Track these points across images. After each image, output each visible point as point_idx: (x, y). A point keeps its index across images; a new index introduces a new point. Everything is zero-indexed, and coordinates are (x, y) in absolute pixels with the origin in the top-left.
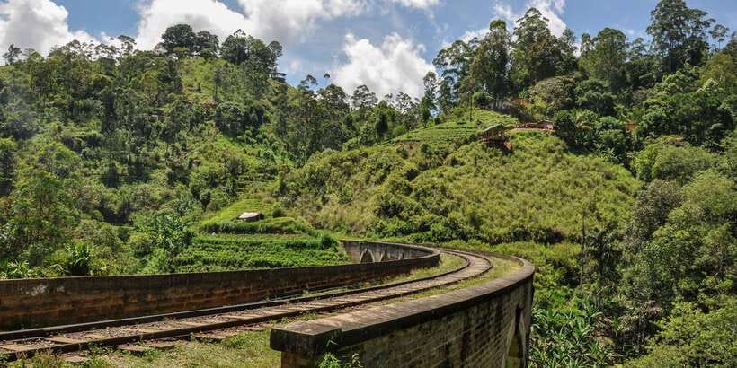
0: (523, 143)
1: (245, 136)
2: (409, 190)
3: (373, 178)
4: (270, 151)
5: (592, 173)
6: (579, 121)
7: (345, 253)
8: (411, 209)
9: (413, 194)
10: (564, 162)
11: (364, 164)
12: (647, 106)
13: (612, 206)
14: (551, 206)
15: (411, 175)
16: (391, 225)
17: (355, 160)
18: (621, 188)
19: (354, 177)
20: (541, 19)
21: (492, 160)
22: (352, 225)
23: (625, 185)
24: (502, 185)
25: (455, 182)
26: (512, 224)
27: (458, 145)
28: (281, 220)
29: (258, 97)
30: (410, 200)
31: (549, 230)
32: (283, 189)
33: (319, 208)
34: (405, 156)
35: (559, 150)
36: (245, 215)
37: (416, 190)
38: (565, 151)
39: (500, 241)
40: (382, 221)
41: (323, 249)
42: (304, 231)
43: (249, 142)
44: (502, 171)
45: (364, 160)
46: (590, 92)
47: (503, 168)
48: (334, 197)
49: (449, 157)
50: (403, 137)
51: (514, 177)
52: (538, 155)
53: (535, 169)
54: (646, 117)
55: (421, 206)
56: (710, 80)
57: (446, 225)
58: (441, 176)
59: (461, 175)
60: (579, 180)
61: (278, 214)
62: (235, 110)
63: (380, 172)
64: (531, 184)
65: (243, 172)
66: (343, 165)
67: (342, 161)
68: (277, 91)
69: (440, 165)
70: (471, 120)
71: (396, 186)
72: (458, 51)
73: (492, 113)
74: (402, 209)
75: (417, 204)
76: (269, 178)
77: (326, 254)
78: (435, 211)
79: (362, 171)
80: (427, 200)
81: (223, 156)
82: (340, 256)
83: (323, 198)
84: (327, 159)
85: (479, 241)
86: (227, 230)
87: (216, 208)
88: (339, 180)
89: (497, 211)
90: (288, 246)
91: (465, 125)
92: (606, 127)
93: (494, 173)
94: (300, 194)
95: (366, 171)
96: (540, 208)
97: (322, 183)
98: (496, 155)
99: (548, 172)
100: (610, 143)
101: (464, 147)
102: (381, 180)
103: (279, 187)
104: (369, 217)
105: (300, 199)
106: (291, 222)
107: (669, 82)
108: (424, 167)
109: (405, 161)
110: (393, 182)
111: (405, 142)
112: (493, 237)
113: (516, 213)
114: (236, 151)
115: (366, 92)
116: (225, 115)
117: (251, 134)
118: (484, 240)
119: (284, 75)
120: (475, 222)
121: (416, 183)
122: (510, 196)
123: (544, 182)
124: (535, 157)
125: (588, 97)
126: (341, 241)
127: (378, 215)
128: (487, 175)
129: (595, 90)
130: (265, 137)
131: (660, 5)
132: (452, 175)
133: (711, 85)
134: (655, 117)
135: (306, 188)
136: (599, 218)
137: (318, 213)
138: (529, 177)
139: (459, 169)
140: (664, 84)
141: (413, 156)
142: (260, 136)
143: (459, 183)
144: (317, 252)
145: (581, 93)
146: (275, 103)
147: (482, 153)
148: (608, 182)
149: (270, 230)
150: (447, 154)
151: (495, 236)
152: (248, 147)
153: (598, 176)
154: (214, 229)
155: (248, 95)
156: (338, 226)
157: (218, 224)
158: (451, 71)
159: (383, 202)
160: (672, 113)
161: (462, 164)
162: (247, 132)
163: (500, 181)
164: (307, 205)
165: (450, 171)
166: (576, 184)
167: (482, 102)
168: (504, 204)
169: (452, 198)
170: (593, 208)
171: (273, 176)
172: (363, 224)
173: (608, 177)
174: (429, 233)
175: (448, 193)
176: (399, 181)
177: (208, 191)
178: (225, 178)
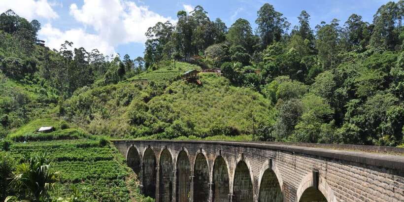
0: (207, 81)
1: (25, 80)
2: (147, 109)
3: (122, 103)
4: (43, 89)
5: (246, 96)
6: (235, 68)
7: (115, 148)
8: (151, 120)
9: (150, 111)
10: (230, 90)
11: (115, 94)
12: (265, 60)
13: (260, 114)
14: (229, 115)
15: (146, 100)
16: (141, 129)
17: (108, 92)
18: (262, 104)
19: (109, 102)
20: (203, 12)
21: (192, 90)
22: (114, 131)
23: (264, 103)
24: (201, 104)
25: (174, 103)
26: (211, 126)
27: (171, 82)
28: (68, 130)
29: (29, 55)
30: (148, 114)
31: (231, 128)
32: (62, 112)
33: (89, 122)
34: (141, 89)
35: (227, 84)
36: (42, 129)
37: (151, 109)
38: (230, 85)
39: (206, 136)
40: (134, 128)
41: (101, 147)
42: (85, 136)
43: (28, 83)
44: (199, 96)
45: (114, 92)
46: (237, 52)
47: (199, 94)
48: (98, 115)
49: (167, 89)
50: (136, 77)
51: (206, 100)
52: (216, 87)
53: (216, 94)
54: (265, 67)
55: (156, 118)
56: (292, 49)
57: (174, 128)
58: (165, 100)
59: (176, 99)
60: (241, 100)
61: (64, 127)
62: (17, 63)
63: (126, 99)
64: (216, 103)
65: (27, 103)
66: (101, 95)
67: (100, 93)
68: (40, 52)
69: (162, 93)
70: (175, 68)
71: (139, 107)
72: (159, 28)
73: (186, 64)
74: (145, 120)
75: (154, 117)
76: (46, 106)
77: (104, 150)
78: (165, 120)
79: (113, 98)
80: (159, 114)
81: (12, 93)
82: (113, 150)
83: (90, 116)
84: (90, 91)
85: (195, 137)
86: (31, 139)
87: (18, 126)
88: (99, 104)
89: (200, 119)
90: (78, 146)
91: (172, 70)
92: (248, 71)
93: (195, 97)
94: (74, 114)
95: (117, 98)
96: (223, 116)
97: (88, 107)
98: (194, 87)
99: (223, 96)
100: (251, 80)
101: (175, 83)
102: (127, 103)
103: (59, 110)
104: (125, 126)
105: (74, 117)
106: (75, 132)
107: (271, 49)
108: (153, 95)
109: (141, 92)
110: (137, 104)
111: (137, 80)
112: (202, 134)
113: (212, 119)
114: (21, 89)
115: (97, 53)
116: (10, 66)
117: (29, 78)
118: (197, 136)
119: (44, 42)
120: (190, 125)
121: (151, 104)
122: (206, 110)
123: (222, 102)
124: (215, 88)
125: (237, 55)
126: (112, 141)
127: (131, 124)
128: (191, 99)
129: (240, 52)
130: (38, 80)
131: (261, 8)
132: (171, 99)
133: (294, 50)
134: (270, 66)
135: (78, 110)
136: (255, 121)
137: (88, 126)
138: (214, 99)
139: (175, 96)
140: (268, 50)
141: (146, 88)
142: (35, 80)
143: (177, 104)
144: (98, 149)
145: (232, 53)
146: (40, 59)
147: (186, 86)
148: (254, 101)
149: (61, 138)
150: (165, 87)
151: (203, 133)
152: (28, 86)
153: (249, 98)
154: (21, 139)
155: (21, 53)
156: (104, 132)
157: (23, 135)
158: (155, 40)
159: (133, 116)
160: (278, 64)
161: (176, 93)
162: (26, 77)
163: (200, 102)
164: (80, 121)
165: (170, 97)
166: (239, 102)
167: (178, 58)
168: (204, 115)
169: (174, 112)
170: (251, 116)
171: (47, 104)
172: (121, 130)
173: (254, 99)
174: (164, 133)
175: (170, 109)
176: (140, 104)
177: (5, 115)
178: (15, 107)
